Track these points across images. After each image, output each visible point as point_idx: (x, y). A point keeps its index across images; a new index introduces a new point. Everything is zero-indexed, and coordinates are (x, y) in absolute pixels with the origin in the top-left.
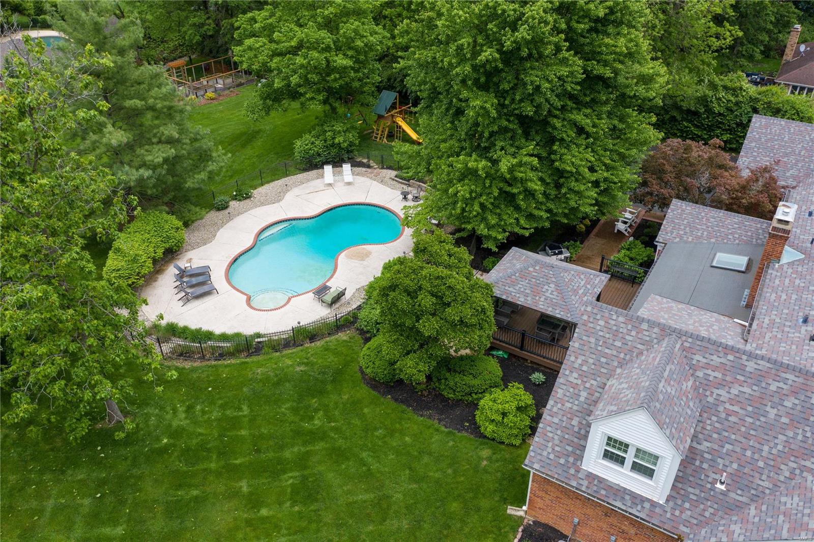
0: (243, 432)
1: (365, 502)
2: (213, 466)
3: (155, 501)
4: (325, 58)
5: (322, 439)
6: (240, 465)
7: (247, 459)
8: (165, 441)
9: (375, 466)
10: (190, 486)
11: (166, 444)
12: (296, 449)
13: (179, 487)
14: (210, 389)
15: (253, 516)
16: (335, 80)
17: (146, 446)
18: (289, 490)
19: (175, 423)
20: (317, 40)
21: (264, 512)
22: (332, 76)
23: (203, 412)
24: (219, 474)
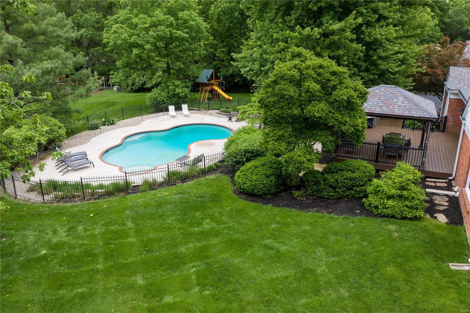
0: (131, 240)
1: (287, 278)
2: (100, 267)
3: (29, 301)
4: (170, 31)
5: (217, 236)
6: (132, 263)
7: (139, 258)
8: (44, 252)
9: (283, 248)
10: (73, 285)
11: (45, 254)
12: (191, 245)
13: (60, 287)
14: (92, 215)
15: (156, 304)
16: (176, 47)
17: (21, 257)
18: (194, 277)
19: (55, 240)
20: (164, 20)
21: (168, 299)
22: (174, 44)
23: (86, 230)
24: (107, 273)
